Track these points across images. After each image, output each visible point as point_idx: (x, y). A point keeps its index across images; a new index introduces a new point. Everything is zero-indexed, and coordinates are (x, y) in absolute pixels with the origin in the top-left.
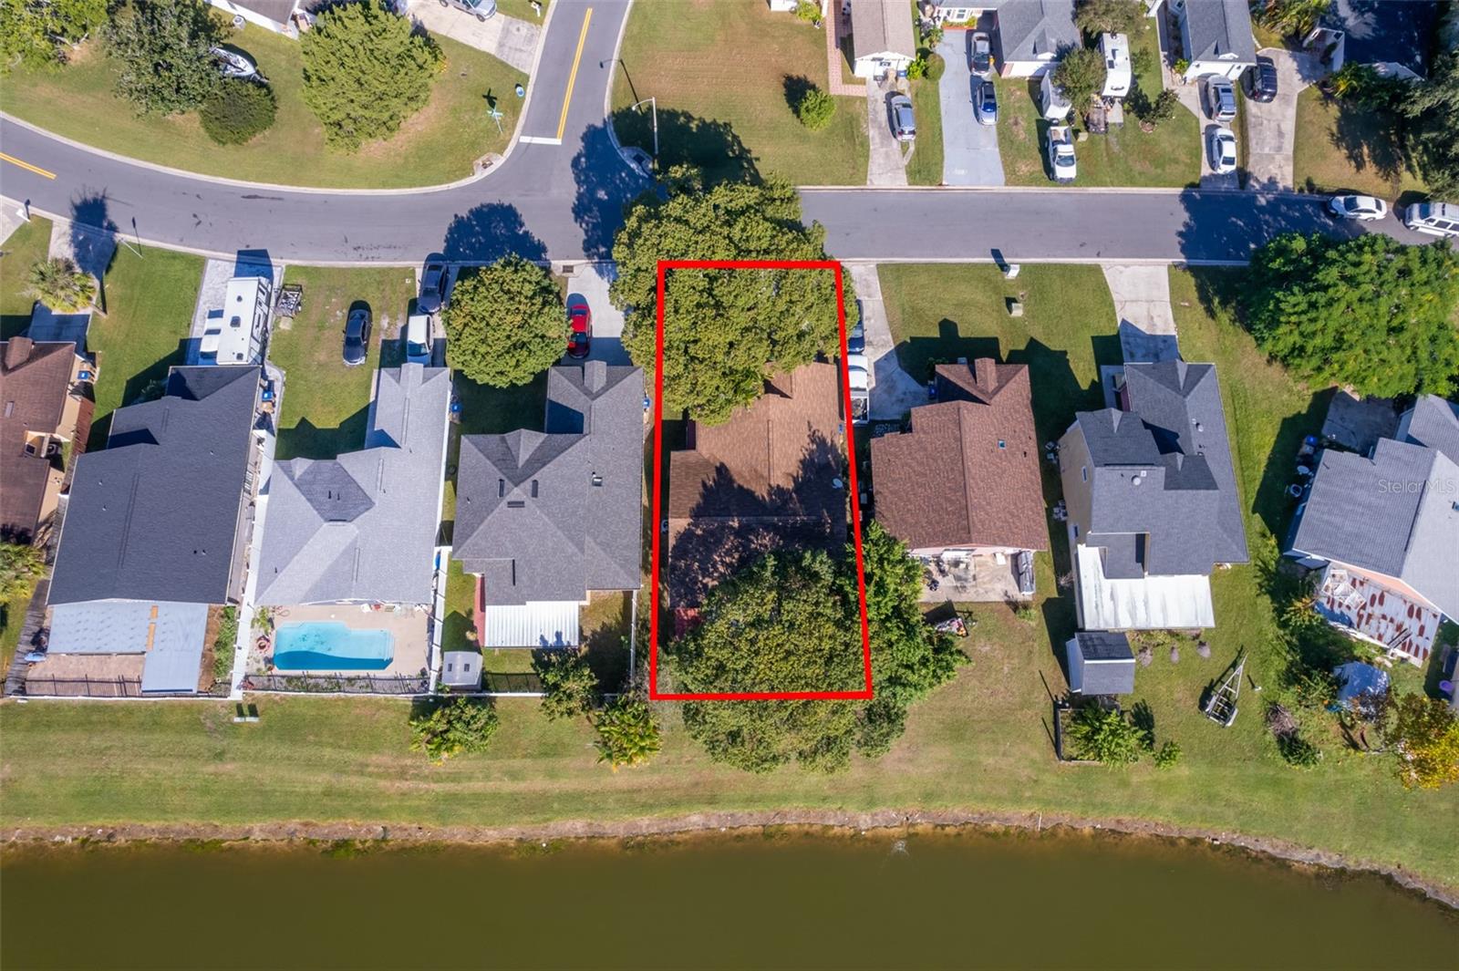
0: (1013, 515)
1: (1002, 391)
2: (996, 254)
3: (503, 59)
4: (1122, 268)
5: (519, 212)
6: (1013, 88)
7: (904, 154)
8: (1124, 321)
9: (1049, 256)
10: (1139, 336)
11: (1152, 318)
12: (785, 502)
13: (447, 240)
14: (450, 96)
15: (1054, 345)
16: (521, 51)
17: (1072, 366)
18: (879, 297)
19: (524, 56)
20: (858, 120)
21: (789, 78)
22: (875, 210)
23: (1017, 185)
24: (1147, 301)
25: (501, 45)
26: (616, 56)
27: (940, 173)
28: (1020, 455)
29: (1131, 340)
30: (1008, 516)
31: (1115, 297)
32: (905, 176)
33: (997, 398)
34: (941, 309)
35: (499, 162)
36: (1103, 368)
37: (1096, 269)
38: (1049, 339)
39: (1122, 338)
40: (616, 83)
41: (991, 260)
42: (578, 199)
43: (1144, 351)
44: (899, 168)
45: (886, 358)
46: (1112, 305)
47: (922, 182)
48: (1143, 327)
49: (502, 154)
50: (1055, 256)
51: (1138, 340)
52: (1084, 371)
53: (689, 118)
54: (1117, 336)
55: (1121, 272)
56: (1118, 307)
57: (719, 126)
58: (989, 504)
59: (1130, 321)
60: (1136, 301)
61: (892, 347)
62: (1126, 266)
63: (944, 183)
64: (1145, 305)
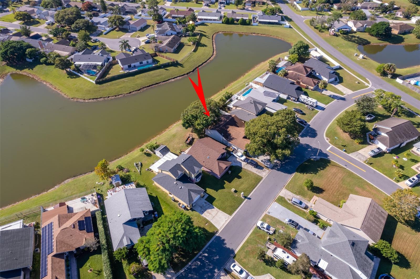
0: (196, 151)
1: (218, 165)
2: (250, 199)
3: (356, 152)
4: (226, 219)
5: (313, 138)
6: (294, 234)
7: (288, 199)
8: (214, 208)
9: (241, 208)
10: (208, 208)
11: (210, 214)
12: (226, 127)
13: (312, 128)
14: (348, 141)
15: (220, 191)
16: (357, 156)
17: (213, 190)
18: (255, 172)
19: (355, 156)
20: (303, 196)
21: (324, 191)
22: (277, 186)
23: (264, 216)
24: (214, 216)
25: (359, 154)
26: (347, 168)
27: (278, 203)
28: (204, 160)
29: (209, 206)
30: (196, 150)
31: (221, 211)
32: (282, 196)
33: (217, 163)
34: (244, 179)
35: (327, 141)
36: (208, 195)
37: (230, 214)
38: (222, 191)
39: (210, 204)
40: (339, 165)
41: (249, 197)
42: (311, 146)
43: (204, 206)
44: (285, 196)
45: (241, 165)
46: (219, 209)
47: (278, 198)
48: (209, 210)
49: (329, 142)
50: (240, 209)
51: (207, 207)
52: (210, 191)
53: (322, 169)
54: (212, 204)
55: (225, 218)
56: (218, 210)
57: (317, 172)
58: (201, 148)
59: (213, 209)
60: (216, 215)
61: (242, 167)
62: (226, 221)
63: (275, 202)
64: (214, 215)
